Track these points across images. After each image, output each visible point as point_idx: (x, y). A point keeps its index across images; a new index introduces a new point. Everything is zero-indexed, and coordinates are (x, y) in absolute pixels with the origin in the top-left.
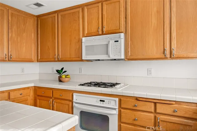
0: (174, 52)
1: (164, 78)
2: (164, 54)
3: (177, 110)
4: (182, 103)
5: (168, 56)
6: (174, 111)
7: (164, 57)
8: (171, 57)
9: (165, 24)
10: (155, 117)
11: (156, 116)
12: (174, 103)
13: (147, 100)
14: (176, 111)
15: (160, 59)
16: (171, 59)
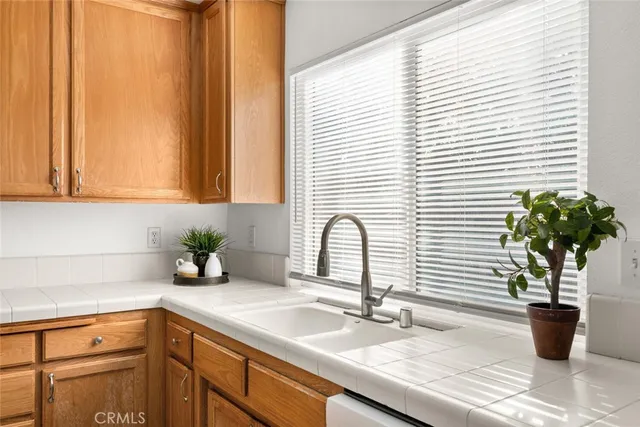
0: (81, 180)
1: (36, 258)
2: (51, 182)
3: (100, 338)
4: (111, 317)
5: (64, 190)
6: (94, 343)
7: (51, 192)
8: (70, 193)
9: (54, 93)
10: (40, 376)
11: (41, 372)
12: (93, 320)
13: (15, 329)
14: (100, 342)
15: (39, 199)
16: (70, 199)
